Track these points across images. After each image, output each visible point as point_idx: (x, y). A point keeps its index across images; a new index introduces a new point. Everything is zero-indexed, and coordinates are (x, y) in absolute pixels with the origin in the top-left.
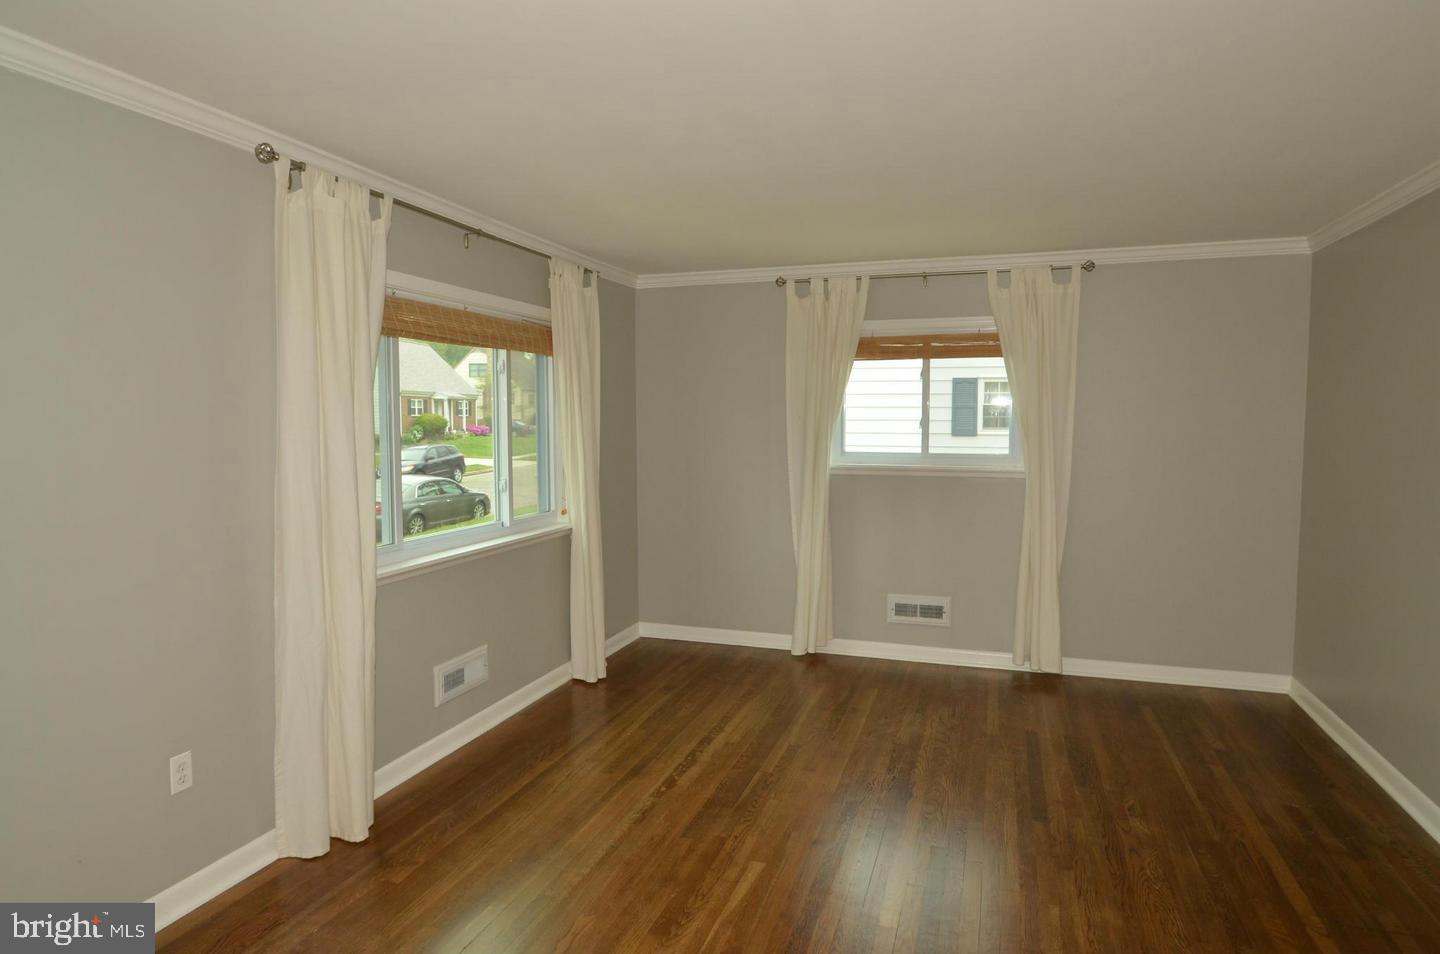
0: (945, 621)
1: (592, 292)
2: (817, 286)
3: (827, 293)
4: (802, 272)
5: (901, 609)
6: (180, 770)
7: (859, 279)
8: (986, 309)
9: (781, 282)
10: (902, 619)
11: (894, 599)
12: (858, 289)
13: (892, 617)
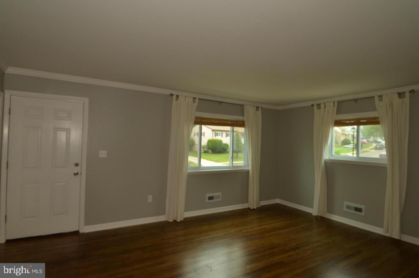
0: (362, 214)
1: (260, 112)
2: (322, 106)
3: (325, 107)
4: (318, 102)
5: (348, 207)
6: (150, 199)
7: (334, 103)
8: (374, 109)
9: (313, 105)
10: (349, 211)
11: (346, 203)
12: (334, 106)
13: (345, 209)
